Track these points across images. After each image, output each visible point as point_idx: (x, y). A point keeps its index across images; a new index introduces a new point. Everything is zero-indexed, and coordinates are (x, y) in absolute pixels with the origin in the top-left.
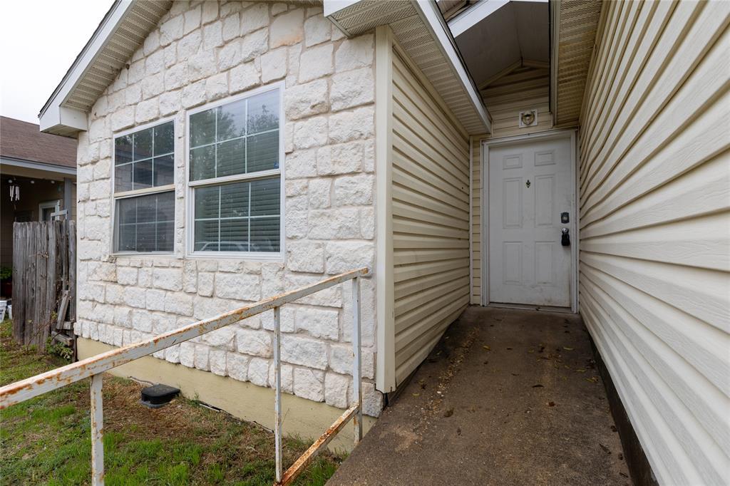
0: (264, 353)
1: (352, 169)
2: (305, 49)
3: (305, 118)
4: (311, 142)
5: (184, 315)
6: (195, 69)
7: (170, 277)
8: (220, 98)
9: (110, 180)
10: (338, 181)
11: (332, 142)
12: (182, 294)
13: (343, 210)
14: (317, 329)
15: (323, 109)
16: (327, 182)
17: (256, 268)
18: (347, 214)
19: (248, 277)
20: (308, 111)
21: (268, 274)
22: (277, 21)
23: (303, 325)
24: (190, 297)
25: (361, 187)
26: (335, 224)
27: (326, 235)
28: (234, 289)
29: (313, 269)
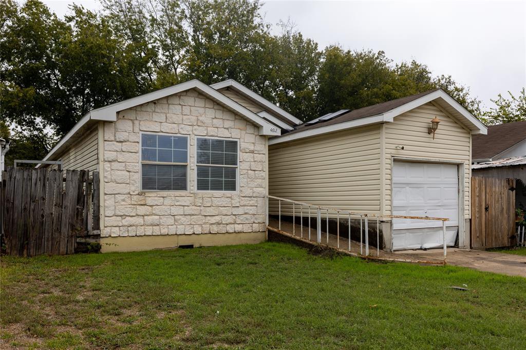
0: (233, 222)
1: (260, 170)
2: (246, 133)
3: (247, 153)
4: (248, 160)
5: (196, 215)
6: (202, 122)
7: (187, 201)
8: (213, 136)
9: (138, 154)
10: (256, 172)
11: (255, 161)
12: (194, 207)
13: (258, 180)
14: (251, 212)
15: (252, 152)
16: (253, 172)
17: (230, 196)
18: (259, 181)
19: (226, 199)
20: (248, 151)
21: (234, 197)
22: (237, 120)
23: (247, 212)
24: (198, 208)
25: (263, 174)
26: (256, 184)
27: (253, 186)
28: (221, 203)
29: (250, 196)
